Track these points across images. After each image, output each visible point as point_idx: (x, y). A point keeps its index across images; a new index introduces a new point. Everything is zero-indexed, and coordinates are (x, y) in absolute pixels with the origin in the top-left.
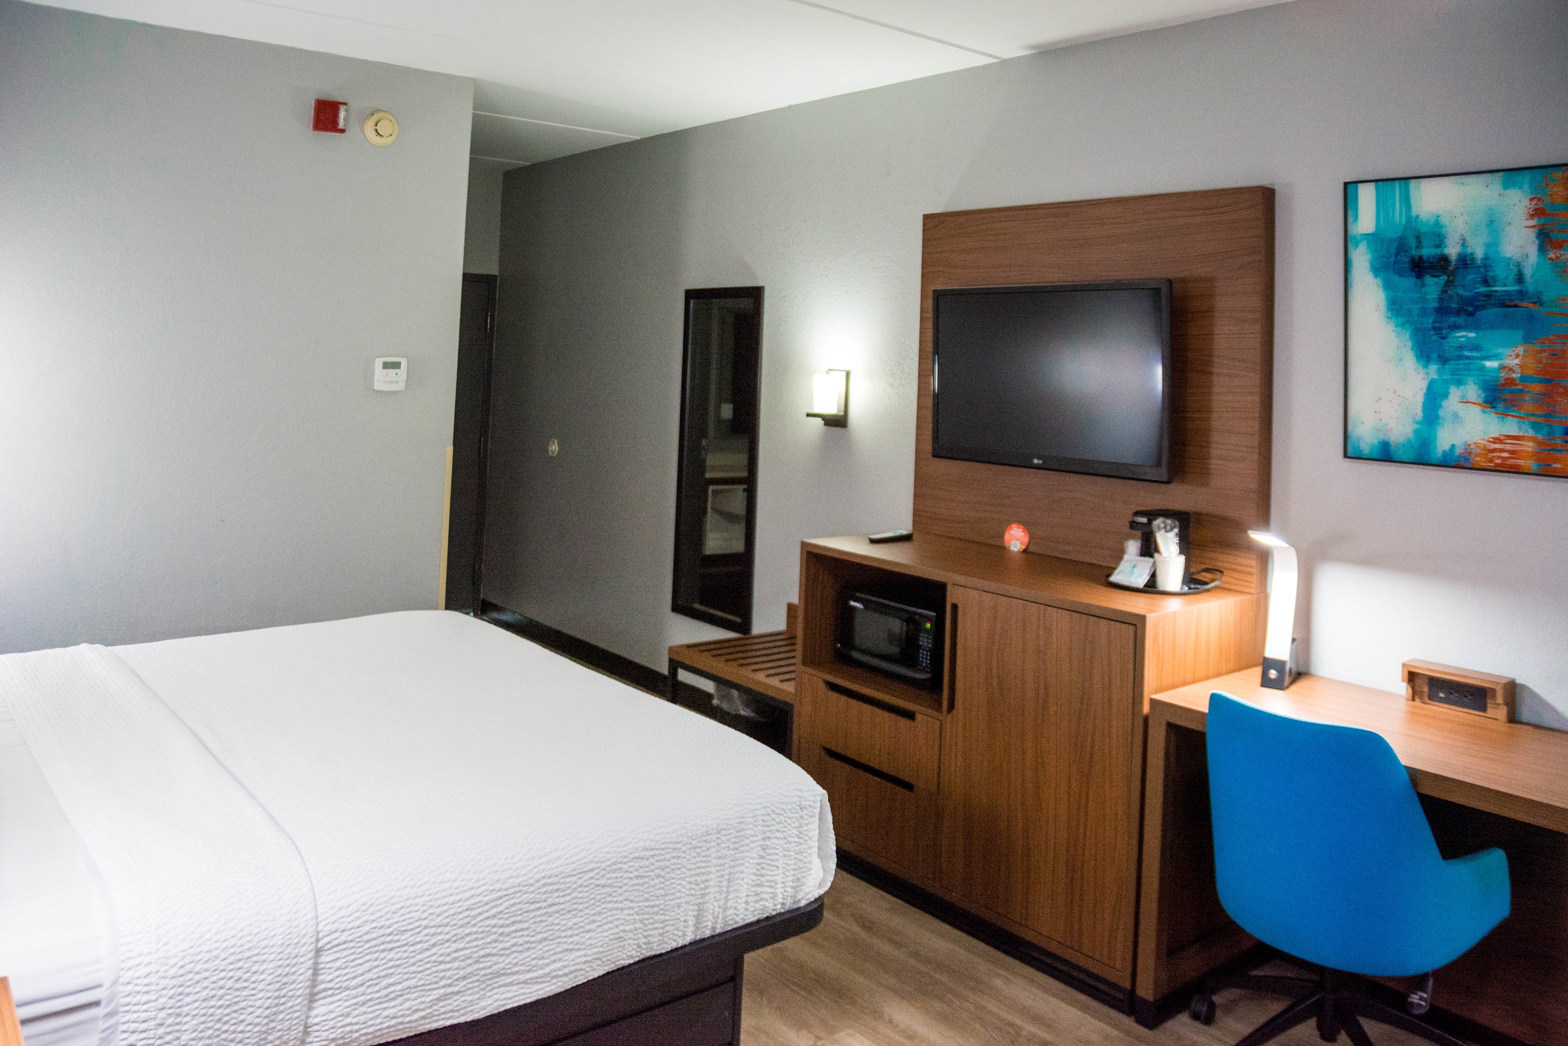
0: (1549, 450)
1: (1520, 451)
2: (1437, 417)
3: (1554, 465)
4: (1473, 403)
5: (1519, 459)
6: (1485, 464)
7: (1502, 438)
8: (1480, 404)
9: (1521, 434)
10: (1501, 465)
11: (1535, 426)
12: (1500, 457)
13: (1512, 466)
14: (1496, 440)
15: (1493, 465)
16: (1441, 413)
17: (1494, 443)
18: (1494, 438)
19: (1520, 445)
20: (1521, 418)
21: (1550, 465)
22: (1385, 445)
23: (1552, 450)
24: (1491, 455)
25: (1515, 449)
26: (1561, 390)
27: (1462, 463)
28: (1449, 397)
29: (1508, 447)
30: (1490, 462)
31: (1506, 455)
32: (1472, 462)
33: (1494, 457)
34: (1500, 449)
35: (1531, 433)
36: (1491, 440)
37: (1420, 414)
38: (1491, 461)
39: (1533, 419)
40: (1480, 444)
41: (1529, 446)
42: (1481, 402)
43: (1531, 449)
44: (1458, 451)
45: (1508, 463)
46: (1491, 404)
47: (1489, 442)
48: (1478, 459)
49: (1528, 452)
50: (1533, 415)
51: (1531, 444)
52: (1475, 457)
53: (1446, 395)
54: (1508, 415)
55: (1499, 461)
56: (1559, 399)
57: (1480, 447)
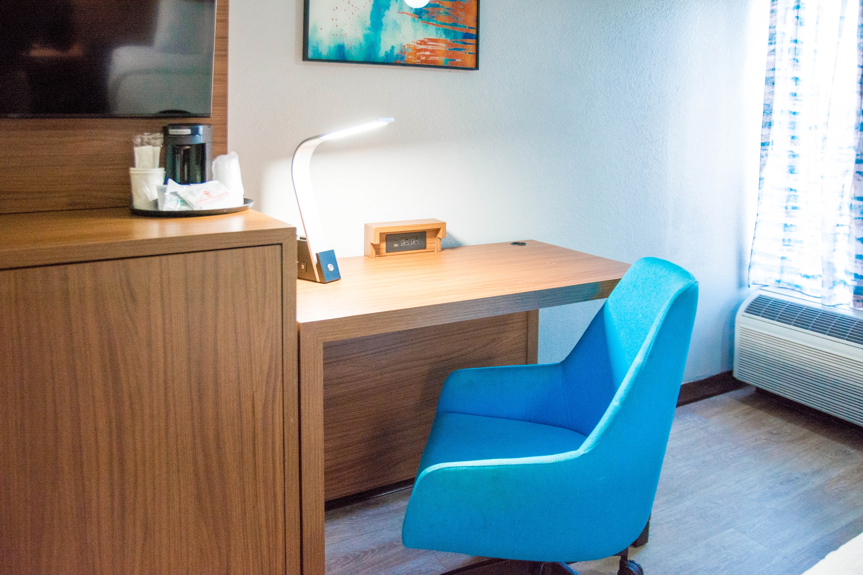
0: (454, 49)
1: (437, 50)
2: (381, 24)
3: (457, 60)
4: (407, 14)
5: (436, 56)
6: (414, 61)
7: (426, 40)
8: (411, 15)
9: (438, 38)
10: (426, 61)
11: (447, 32)
12: (424, 55)
13: (432, 61)
14: (423, 42)
15: (420, 61)
16: (384, 20)
17: (421, 44)
18: (420, 41)
19: (437, 46)
20: (438, 26)
21: (455, 60)
22: (341, 48)
23: (456, 49)
24: (418, 54)
25: (434, 49)
26: (461, 7)
27: (399, 61)
28: (391, 8)
29: (430, 48)
30: (418, 60)
31: (428, 53)
32: (406, 59)
33: (420, 55)
34: (425, 49)
35: (443, 37)
36: (419, 42)
37: (369, 23)
38: (419, 58)
39: (445, 27)
40: (412, 45)
41: (442, 47)
42: (412, 13)
43: (443, 49)
44: (396, 51)
45: (430, 59)
46: (419, 15)
47: (417, 43)
48: (410, 57)
49: (442, 51)
50: (445, 24)
51: (443, 45)
52: (408, 56)
53: (387, 7)
54: (429, 24)
55: (424, 58)
56: (460, 13)
57: (411, 48)
